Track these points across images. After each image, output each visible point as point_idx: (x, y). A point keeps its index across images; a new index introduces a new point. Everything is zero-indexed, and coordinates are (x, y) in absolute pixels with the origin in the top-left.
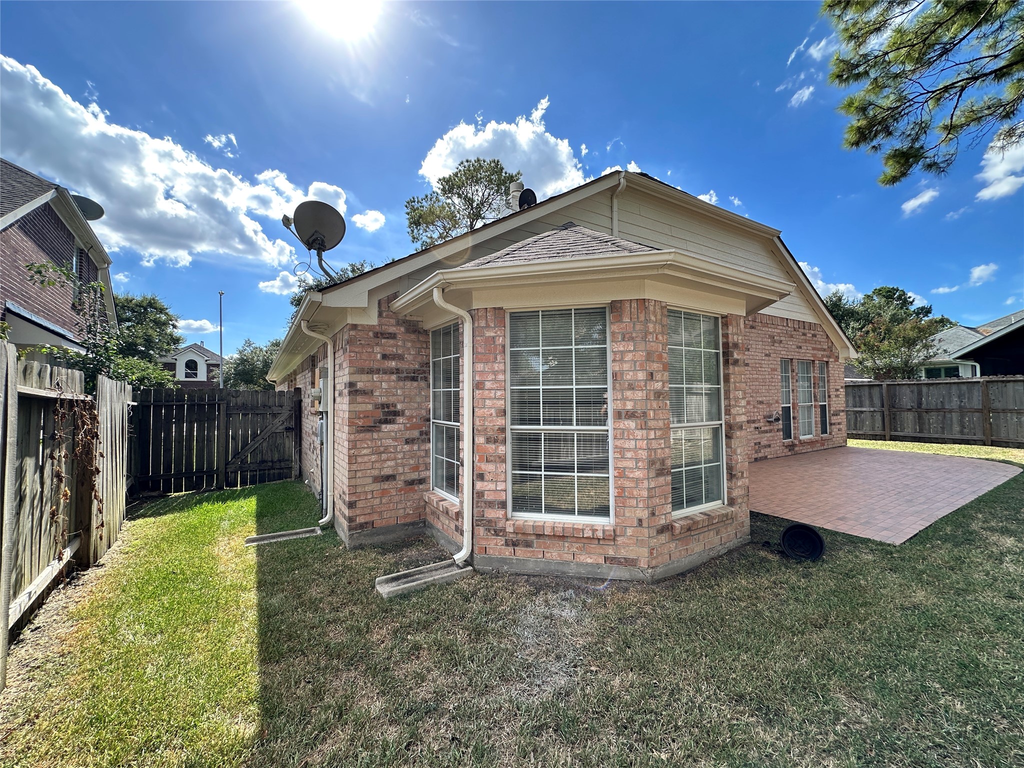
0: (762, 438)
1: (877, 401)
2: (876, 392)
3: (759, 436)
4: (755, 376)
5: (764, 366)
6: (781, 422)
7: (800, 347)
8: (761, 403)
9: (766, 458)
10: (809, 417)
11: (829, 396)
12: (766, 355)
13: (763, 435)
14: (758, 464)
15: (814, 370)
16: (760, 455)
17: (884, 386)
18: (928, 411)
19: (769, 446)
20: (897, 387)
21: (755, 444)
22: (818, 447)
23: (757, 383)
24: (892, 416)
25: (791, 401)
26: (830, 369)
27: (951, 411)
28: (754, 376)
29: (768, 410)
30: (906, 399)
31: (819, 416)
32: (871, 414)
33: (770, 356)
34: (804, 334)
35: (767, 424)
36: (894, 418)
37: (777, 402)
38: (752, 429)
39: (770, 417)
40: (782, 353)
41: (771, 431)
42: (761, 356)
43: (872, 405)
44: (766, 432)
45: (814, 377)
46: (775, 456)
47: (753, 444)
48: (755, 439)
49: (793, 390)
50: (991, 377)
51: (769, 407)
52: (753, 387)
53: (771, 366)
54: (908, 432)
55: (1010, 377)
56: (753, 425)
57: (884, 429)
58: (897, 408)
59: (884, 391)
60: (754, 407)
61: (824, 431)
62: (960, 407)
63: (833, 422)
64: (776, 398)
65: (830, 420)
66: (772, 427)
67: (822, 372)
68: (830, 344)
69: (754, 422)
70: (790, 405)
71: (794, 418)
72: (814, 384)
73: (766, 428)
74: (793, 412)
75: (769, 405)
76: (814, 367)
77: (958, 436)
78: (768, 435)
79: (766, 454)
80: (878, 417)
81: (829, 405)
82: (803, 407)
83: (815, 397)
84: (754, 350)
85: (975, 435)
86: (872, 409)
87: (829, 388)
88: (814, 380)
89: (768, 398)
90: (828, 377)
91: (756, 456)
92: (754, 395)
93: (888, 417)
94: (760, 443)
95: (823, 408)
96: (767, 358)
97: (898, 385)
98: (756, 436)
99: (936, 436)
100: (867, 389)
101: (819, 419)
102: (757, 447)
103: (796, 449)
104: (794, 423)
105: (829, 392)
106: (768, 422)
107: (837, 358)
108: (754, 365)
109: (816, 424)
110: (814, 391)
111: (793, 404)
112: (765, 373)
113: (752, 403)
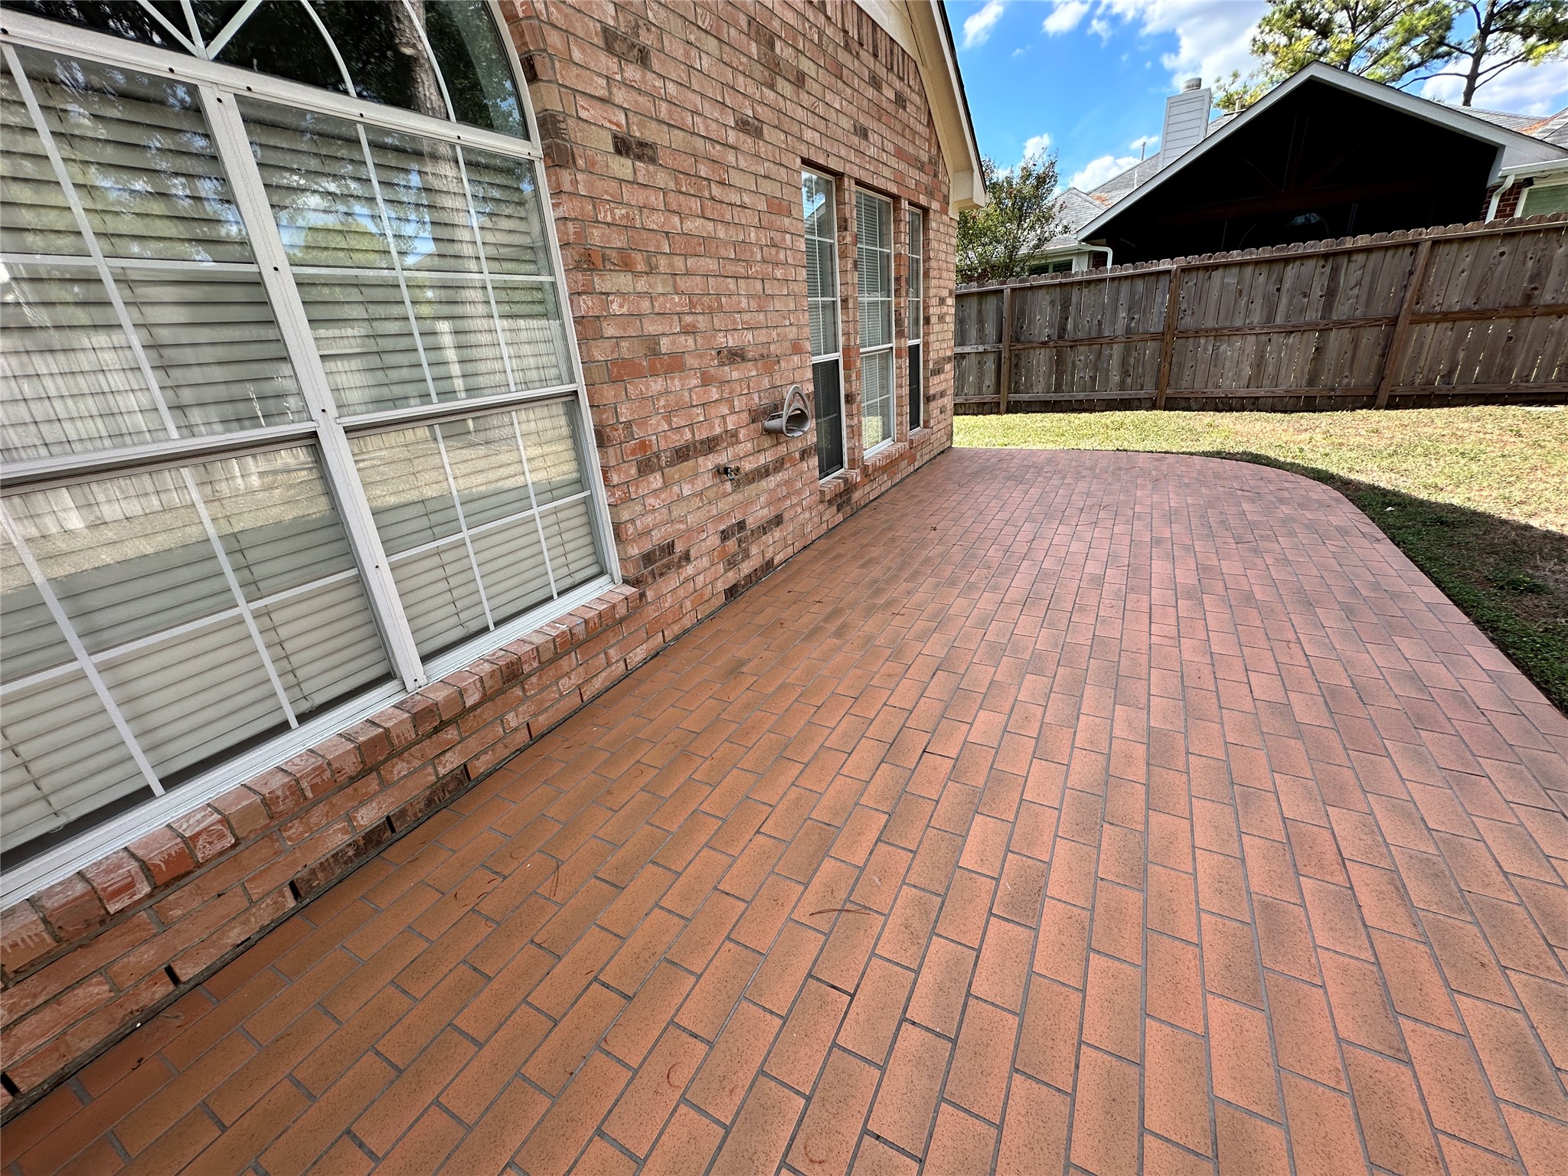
0: (748, 503)
1: (990, 329)
2: (991, 304)
3: (738, 497)
4: (693, 225)
5: (736, 178)
6: (811, 424)
7: (863, 133)
8: (735, 356)
9: (769, 566)
10: (884, 388)
11: (927, 320)
12: (743, 125)
13: (752, 490)
14: (741, 603)
15: (898, 232)
16: (746, 568)
17: (1007, 292)
18: (1075, 344)
19: (778, 520)
20: (1030, 293)
21: (725, 535)
22: (905, 468)
23: (711, 264)
24: (1014, 362)
25: (841, 340)
26: (932, 235)
27: (1112, 341)
28: (690, 225)
29: (766, 383)
30: (1042, 319)
31: (906, 381)
32: (979, 358)
33: (758, 134)
34: (875, 82)
35: (767, 442)
36: (1016, 365)
37: (797, 348)
38: (706, 480)
39: (773, 411)
40: (808, 135)
41: (779, 464)
42: (715, 121)
43: (981, 340)
44: (764, 472)
45: (898, 256)
46: (798, 546)
47: (714, 541)
48: (719, 517)
49: (845, 301)
50: (1190, 258)
51: (770, 372)
52: (695, 284)
53: (767, 187)
54: (1038, 392)
55: (1219, 257)
56: (708, 463)
57: (998, 391)
58: (1023, 343)
59: (1006, 306)
60: (706, 381)
61: (914, 422)
62: (1128, 331)
63: (932, 392)
64: (792, 333)
65: (926, 387)
66: (782, 449)
67: (913, 246)
68: (934, 151)
69: (710, 445)
70: (837, 356)
71: (849, 399)
72: (898, 279)
73: (762, 460)
74: (848, 379)
75: (768, 361)
76: (898, 221)
77: (1115, 394)
78: (772, 481)
79: (768, 556)
80: (990, 365)
81: (926, 344)
82: (870, 357)
83: (899, 322)
84: (678, 73)
85: (1142, 388)
86: (981, 349)
87: (926, 296)
88: (898, 266)
89: (762, 336)
90: (927, 259)
91: (732, 577)
92: (702, 322)
93: (1008, 362)
94: (741, 525)
95: (914, 351)
96: (747, 142)
97: (1032, 288)
98: (723, 505)
99: (1081, 396)
100: (975, 300)
101: (906, 391)
102: (732, 544)
103: (856, 495)
104: (850, 415)
105: (926, 308)
106: (769, 432)
107: (945, 201)
108: (687, 163)
109: (900, 406)
110: (898, 304)
111: (847, 350)
112: (746, 217)
113: (691, 362)
